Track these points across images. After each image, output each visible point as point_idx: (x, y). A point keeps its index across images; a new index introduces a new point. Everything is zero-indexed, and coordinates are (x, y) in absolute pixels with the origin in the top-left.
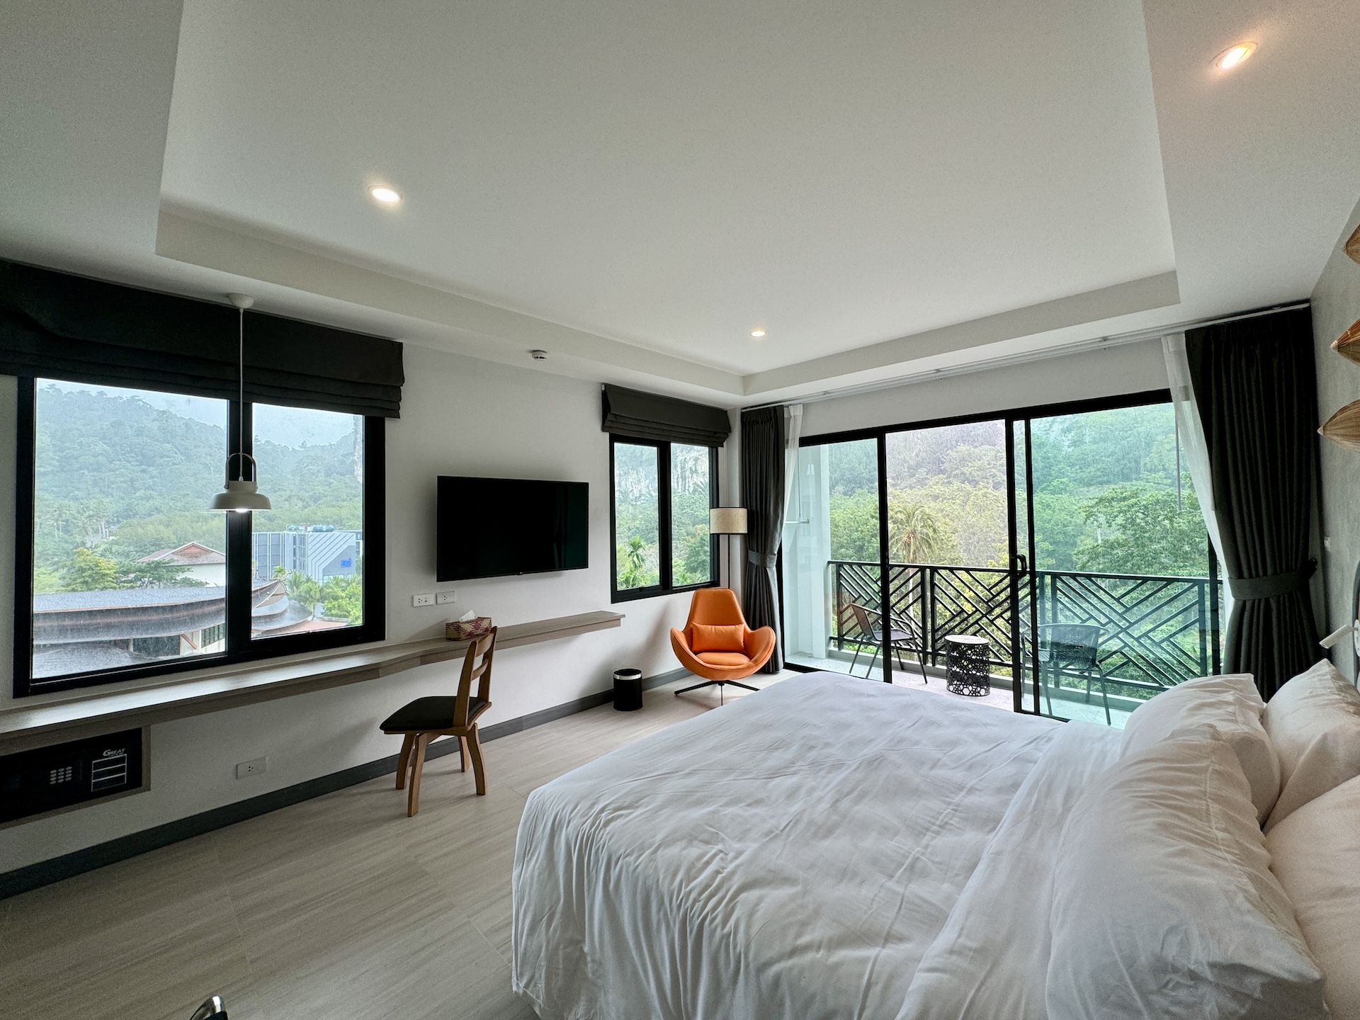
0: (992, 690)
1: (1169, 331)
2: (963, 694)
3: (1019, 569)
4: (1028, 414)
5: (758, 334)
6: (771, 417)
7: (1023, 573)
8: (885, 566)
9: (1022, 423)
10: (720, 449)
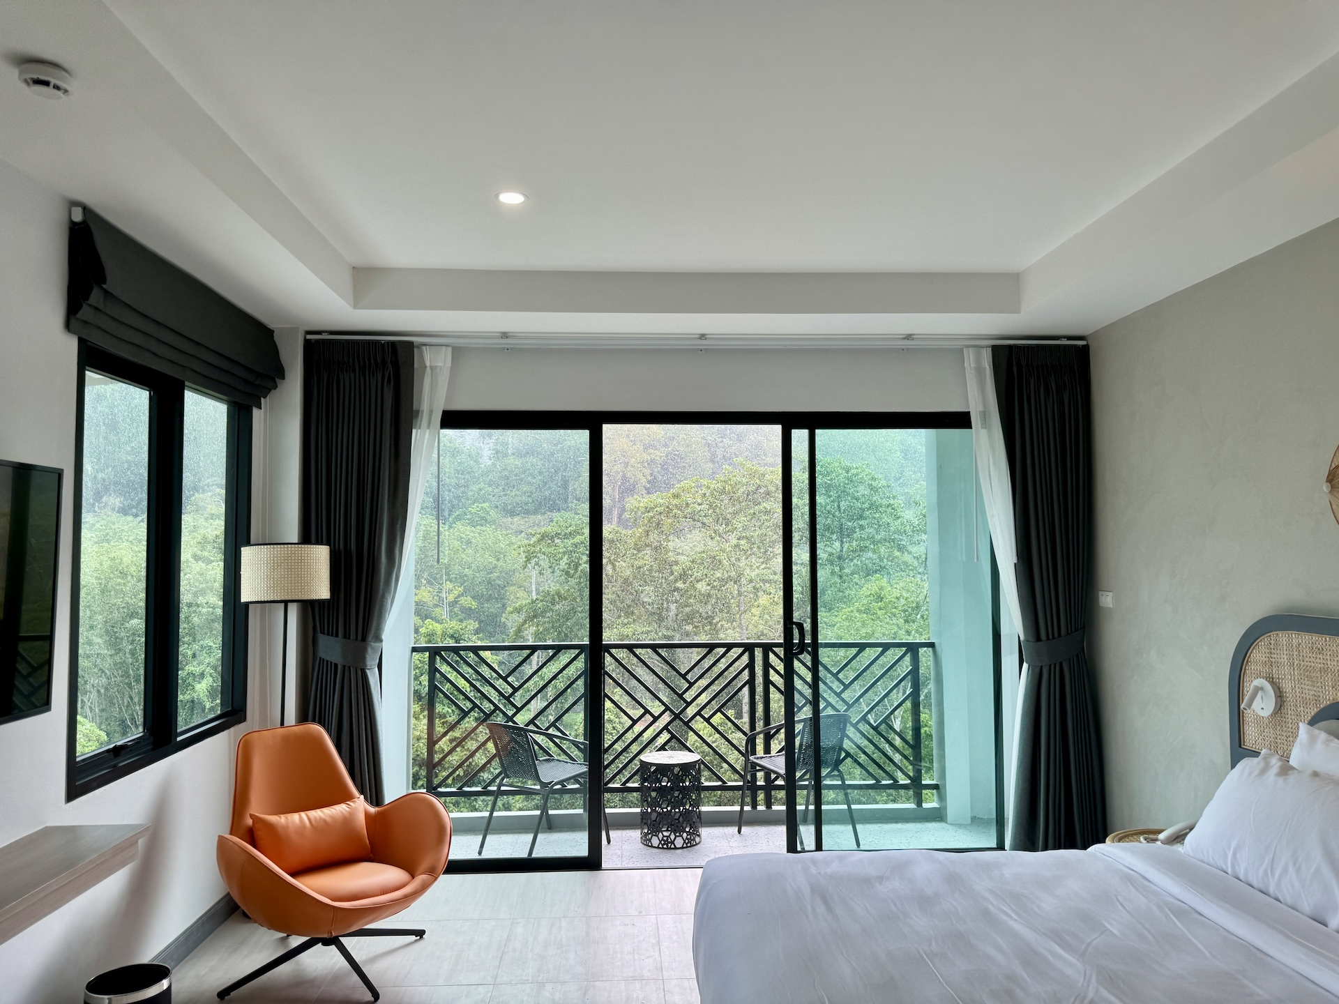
0: (705, 832)
1: (973, 342)
2: (676, 848)
3: (796, 641)
4: (815, 421)
5: (511, 198)
6: (384, 363)
7: (802, 647)
8: (596, 650)
9: (805, 433)
10: (255, 412)
